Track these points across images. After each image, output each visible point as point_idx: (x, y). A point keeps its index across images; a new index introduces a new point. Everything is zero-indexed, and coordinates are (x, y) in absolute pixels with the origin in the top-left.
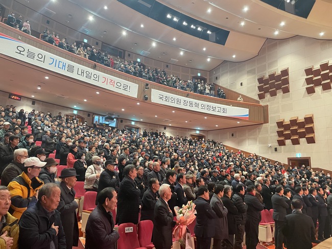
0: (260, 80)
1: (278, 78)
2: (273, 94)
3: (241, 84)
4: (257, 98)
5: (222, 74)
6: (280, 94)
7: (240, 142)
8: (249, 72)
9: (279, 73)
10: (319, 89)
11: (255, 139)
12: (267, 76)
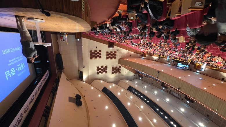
0: (120, 72)
1: (115, 72)
2: (116, 67)
3: (126, 72)
4: (121, 67)
5: (132, 77)
6: (115, 67)
7: (128, 53)
8: (123, 75)
9: (114, 73)
10: (104, 67)
11: (123, 54)
12: (118, 73)
